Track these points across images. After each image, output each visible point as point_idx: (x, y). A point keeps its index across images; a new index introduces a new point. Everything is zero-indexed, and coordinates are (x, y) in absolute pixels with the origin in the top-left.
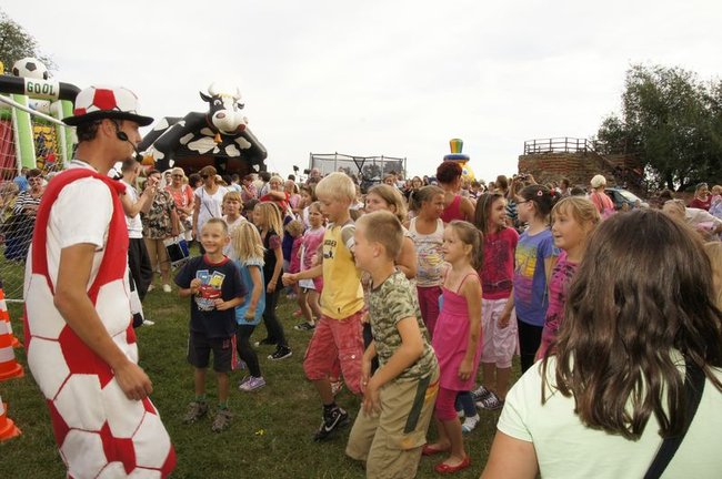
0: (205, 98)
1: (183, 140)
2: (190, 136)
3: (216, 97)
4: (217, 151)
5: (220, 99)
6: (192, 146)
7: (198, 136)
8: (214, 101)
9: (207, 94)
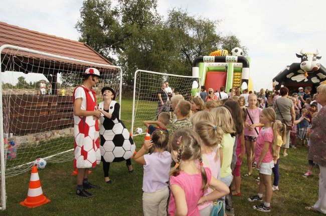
0: (298, 56)
1: (288, 76)
2: (292, 74)
3: (304, 55)
4: (306, 80)
5: (306, 56)
6: (293, 79)
7: (296, 74)
8: (303, 57)
9: (299, 54)
